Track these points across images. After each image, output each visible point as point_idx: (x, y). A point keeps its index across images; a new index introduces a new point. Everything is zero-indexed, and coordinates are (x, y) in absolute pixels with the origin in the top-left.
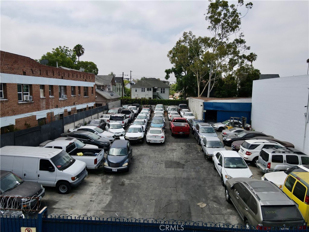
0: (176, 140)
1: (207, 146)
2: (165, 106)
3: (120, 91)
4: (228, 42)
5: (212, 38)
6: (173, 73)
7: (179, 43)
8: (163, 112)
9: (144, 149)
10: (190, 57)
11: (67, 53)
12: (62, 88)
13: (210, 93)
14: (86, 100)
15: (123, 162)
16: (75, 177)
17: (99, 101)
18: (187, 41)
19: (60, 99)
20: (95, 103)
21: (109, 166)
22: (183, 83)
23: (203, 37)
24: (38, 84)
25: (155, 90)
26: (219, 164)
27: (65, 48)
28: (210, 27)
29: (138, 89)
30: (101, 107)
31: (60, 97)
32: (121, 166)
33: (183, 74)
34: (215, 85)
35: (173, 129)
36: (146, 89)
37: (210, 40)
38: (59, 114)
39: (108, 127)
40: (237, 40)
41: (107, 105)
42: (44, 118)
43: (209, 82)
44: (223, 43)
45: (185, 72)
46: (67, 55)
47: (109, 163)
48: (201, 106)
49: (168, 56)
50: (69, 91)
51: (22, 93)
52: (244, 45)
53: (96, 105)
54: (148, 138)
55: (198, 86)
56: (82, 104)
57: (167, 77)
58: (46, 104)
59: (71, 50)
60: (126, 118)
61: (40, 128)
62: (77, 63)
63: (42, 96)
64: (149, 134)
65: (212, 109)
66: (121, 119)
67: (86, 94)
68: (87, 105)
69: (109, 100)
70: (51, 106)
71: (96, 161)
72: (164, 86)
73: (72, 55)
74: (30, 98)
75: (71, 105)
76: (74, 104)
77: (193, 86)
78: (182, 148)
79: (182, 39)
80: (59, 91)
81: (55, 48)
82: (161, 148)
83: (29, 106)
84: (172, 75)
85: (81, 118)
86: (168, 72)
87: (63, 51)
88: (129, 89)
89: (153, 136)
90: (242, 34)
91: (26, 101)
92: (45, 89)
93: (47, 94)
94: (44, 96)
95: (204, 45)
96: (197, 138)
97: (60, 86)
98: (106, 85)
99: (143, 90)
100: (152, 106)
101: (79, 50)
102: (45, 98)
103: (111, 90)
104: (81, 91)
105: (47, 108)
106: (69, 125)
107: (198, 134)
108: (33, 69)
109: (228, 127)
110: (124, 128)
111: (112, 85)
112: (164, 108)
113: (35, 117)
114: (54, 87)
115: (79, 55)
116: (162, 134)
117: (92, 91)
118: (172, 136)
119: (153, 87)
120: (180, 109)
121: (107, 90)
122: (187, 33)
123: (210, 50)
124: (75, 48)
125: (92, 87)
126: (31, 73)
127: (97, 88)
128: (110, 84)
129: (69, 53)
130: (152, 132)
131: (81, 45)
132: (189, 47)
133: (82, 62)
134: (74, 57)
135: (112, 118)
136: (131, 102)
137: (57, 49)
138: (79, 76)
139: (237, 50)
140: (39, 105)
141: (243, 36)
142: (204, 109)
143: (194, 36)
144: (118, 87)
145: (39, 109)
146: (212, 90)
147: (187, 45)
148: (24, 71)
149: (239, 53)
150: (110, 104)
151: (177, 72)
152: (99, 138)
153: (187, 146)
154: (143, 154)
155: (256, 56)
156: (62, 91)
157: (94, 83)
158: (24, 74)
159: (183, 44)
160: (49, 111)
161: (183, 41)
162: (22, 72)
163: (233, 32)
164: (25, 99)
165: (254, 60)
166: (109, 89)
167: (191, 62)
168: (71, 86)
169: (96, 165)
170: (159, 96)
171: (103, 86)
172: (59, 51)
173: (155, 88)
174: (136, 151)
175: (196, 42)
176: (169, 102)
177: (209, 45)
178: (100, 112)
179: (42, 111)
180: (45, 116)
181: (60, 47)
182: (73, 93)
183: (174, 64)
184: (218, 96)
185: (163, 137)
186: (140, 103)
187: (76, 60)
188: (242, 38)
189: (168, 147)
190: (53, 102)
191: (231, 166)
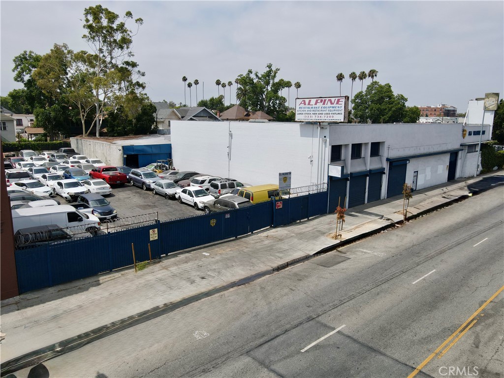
32: (113, 213)
40: (127, 62)
47: (101, 213)
48: (119, 150)
52: (137, 69)
54: (95, 191)
55: (83, 122)
64: (94, 186)
89: (102, 188)
96: (139, 185)
107: (141, 181)
142: (124, 154)
163: (120, 50)
188: (134, 60)
191: (200, 195)
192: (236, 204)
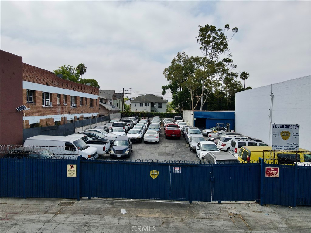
0: (169, 141)
1: (192, 141)
2: (162, 118)
3: (120, 106)
4: (217, 61)
5: (204, 58)
6: (169, 89)
7: (174, 62)
8: (159, 122)
9: (142, 146)
10: (184, 74)
11: (70, 71)
12: (73, 98)
13: (203, 107)
14: (92, 110)
15: (125, 150)
16: (90, 156)
17: (103, 112)
18: (181, 61)
19: (71, 107)
20: (98, 114)
21: (114, 153)
22: (178, 98)
23: (194, 56)
24: (56, 93)
25: (152, 105)
26: (198, 149)
27: (69, 67)
28: (201, 48)
29: (137, 104)
30: (103, 118)
31: (71, 105)
32: (124, 153)
33: (179, 90)
34: (208, 100)
35: (167, 132)
36: (144, 104)
37: (202, 60)
38: (70, 119)
39: (111, 131)
40: (225, 60)
41: (109, 116)
42: (59, 121)
43: (202, 96)
44: (214, 62)
45: (180, 88)
46: (71, 73)
47: (114, 151)
48: (192, 115)
49: (164, 73)
50: (78, 101)
51: (44, 99)
52: (231, 63)
53: (100, 116)
54: (145, 138)
55: (192, 100)
56: (88, 113)
57: (164, 93)
58: (61, 110)
59: (75, 69)
60: (126, 125)
61: (58, 127)
62: (80, 81)
63: (58, 103)
64: (146, 135)
65: (201, 117)
66: (122, 125)
67: (91, 105)
68: (92, 115)
69: (111, 112)
70: (64, 112)
71: (104, 148)
72: (161, 101)
73: (75, 73)
74: (50, 104)
75: (79, 113)
76: (82, 112)
77: (188, 100)
78: (173, 146)
79: (177, 58)
80: (71, 101)
81: (61, 67)
82: (156, 146)
83: (49, 110)
84: (169, 91)
85: (88, 124)
86: (165, 88)
87: (68, 69)
88: (128, 106)
89: (149, 136)
90: (231, 55)
91: (47, 106)
92: (61, 98)
93: (62, 102)
94: (60, 103)
95: (197, 64)
96: (186, 139)
97: (72, 96)
98: (108, 99)
99: (142, 105)
100: (149, 118)
101: (82, 69)
102: (61, 105)
103: (113, 104)
104: (88, 102)
105: (62, 113)
106: (78, 129)
107: (186, 135)
108: (53, 81)
109: (214, 131)
110: (125, 132)
111: (114, 99)
112: (161, 120)
113: (53, 119)
114: (67, 97)
115: (82, 73)
116: (158, 135)
117: (97, 103)
118: (166, 138)
119: (151, 103)
120: (175, 120)
121: (109, 103)
122: (180, 53)
123: (202, 68)
124: (78, 67)
125: (97, 100)
126: (52, 83)
127: (100, 101)
128: (112, 98)
129: (72, 71)
130: (148, 133)
131: (84, 64)
132: (183, 65)
133: (85, 79)
134: (77, 75)
135: (114, 125)
136: (130, 114)
137: (62, 67)
138: (86, 89)
139: (226, 68)
140: (56, 110)
141: (232, 56)
142: (195, 118)
143: (187, 56)
144: (118, 102)
145: (56, 114)
146: (204, 104)
147: (182, 64)
148: (47, 82)
149: (228, 71)
150: (112, 115)
151: (173, 88)
152: (105, 137)
153: (178, 144)
154: (141, 149)
155: (248, 74)
156: (73, 101)
157: (98, 96)
158: (47, 84)
159: (177, 63)
160: (63, 116)
161: (178, 60)
162: (46, 83)
163: (221, 53)
164: (46, 104)
165: (247, 79)
166: (111, 103)
167: (186, 80)
168: (80, 97)
169: (105, 151)
170: (156, 110)
171: (105, 100)
172: (64, 69)
173: (153, 103)
174: (135, 147)
175: (189, 61)
176: (165, 115)
177: (201, 64)
178: (103, 121)
179: (58, 115)
180: (60, 120)
181: (65, 66)
182: (82, 103)
183: (171, 81)
184: (210, 109)
185: (157, 137)
186: (139, 116)
187: (79, 78)
188: (230, 58)
189: (161, 145)
190: (66, 109)
191: (207, 150)
192: (215, 160)
